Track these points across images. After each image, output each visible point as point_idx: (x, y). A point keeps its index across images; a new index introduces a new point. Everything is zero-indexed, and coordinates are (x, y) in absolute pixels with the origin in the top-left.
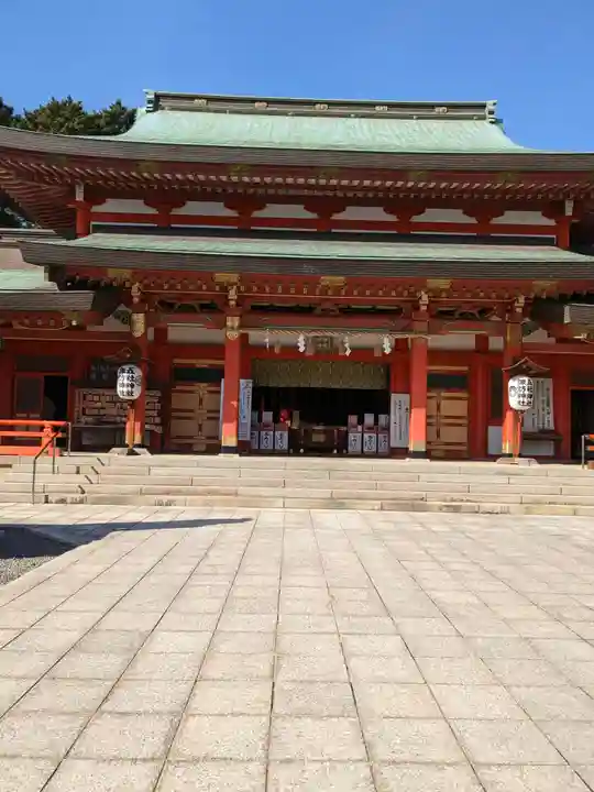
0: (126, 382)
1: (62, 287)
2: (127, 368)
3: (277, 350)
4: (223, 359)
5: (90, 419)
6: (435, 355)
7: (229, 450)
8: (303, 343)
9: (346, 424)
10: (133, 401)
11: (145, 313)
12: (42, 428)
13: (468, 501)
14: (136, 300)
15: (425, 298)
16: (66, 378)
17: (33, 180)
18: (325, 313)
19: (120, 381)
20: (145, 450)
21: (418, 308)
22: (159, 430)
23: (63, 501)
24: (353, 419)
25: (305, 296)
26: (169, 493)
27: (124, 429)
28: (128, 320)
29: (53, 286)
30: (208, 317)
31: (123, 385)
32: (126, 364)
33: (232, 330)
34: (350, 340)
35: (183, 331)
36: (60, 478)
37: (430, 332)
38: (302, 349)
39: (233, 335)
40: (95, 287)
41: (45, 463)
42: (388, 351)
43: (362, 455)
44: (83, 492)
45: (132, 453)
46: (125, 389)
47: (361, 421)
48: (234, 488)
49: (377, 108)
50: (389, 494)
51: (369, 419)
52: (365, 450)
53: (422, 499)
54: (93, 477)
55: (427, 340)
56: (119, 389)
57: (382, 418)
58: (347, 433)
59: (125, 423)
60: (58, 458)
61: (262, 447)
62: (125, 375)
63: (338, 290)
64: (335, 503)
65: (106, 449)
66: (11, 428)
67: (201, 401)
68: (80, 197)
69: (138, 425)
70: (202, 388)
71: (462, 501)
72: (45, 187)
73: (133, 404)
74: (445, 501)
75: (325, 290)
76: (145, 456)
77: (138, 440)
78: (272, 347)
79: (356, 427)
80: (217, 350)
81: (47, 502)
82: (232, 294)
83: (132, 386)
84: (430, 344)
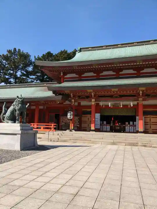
0: (69, 115)
1: (56, 95)
2: (69, 112)
3: (104, 107)
4: (91, 109)
5: (63, 123)
6: (145, 106)
7: (93, 131)
8: (110, 104)
9: (125, 124)
10: (71, 119)
11: (74, 99)
12: (51, 125)
13: (149, 144)
14: (72, 97)
15: (141, 92)
16: (59, 114)
17: (52, 72)
18: (116, 97)
19: (68, 115)
20: (74, 130)
21: (140, 95)
22: (78, 126)
23: (54, 141)
24: (127, 123)
25: (109, 93)
26: (76, 140)
27: (70, 126)
28: (70, 101)
29: (54, 95)
30: (87, 100)
31: (69, 116)
32: (69, 111)
33: (93, 102)
34: (122, 103)
35: (84, 103)
36: (54, 136)
37: (143, 100)
38: (110, 106)
39: (93, 103)
40: (63, 95)
41: (51, 133)
42: (132, 106)
43: (129, 132)
44: (58, 139)
45: (71, 131)
46: (69, 117)
47: (129, 124)
48: (90, 139)
49: (134, 44)
50: (128, 142)
51: (131, 123)
52: (130, 131)
53: (137, 143)
54: (61, 136)
55: (142, 103)
56: (68, 117)
57: (135, 123)
58: (125, 127)
59: (70, 124)
60: (54, 132)
61: (103, 130)
62: (69, 113)
63: (117, 92)
64: (114, 144)
65: (65, 130)
66: (48, 125)
67: (88, 119)
68: (62, 75)
69: (72, 124)
70: (89, 116)
71: (147, 144)
72: (55, 73)
73: (71, 120)
74: (143, 144)
75: (114, 92)
76: (74, 132)
77: (72, 128)
78: (103, 106)
79: (128, 125)
80: (90, 107)
81: (51, 141)
82: (93, 94)
83: (71, 116)
84: (143, 103)
